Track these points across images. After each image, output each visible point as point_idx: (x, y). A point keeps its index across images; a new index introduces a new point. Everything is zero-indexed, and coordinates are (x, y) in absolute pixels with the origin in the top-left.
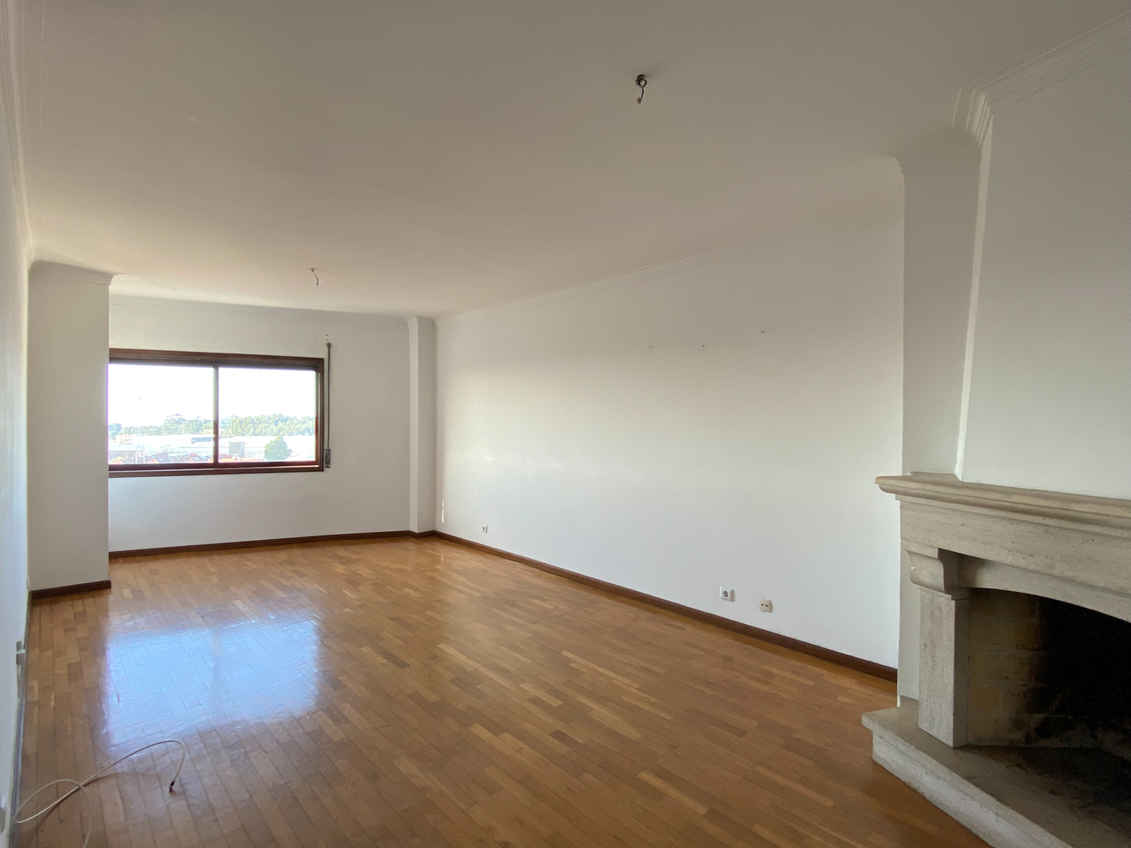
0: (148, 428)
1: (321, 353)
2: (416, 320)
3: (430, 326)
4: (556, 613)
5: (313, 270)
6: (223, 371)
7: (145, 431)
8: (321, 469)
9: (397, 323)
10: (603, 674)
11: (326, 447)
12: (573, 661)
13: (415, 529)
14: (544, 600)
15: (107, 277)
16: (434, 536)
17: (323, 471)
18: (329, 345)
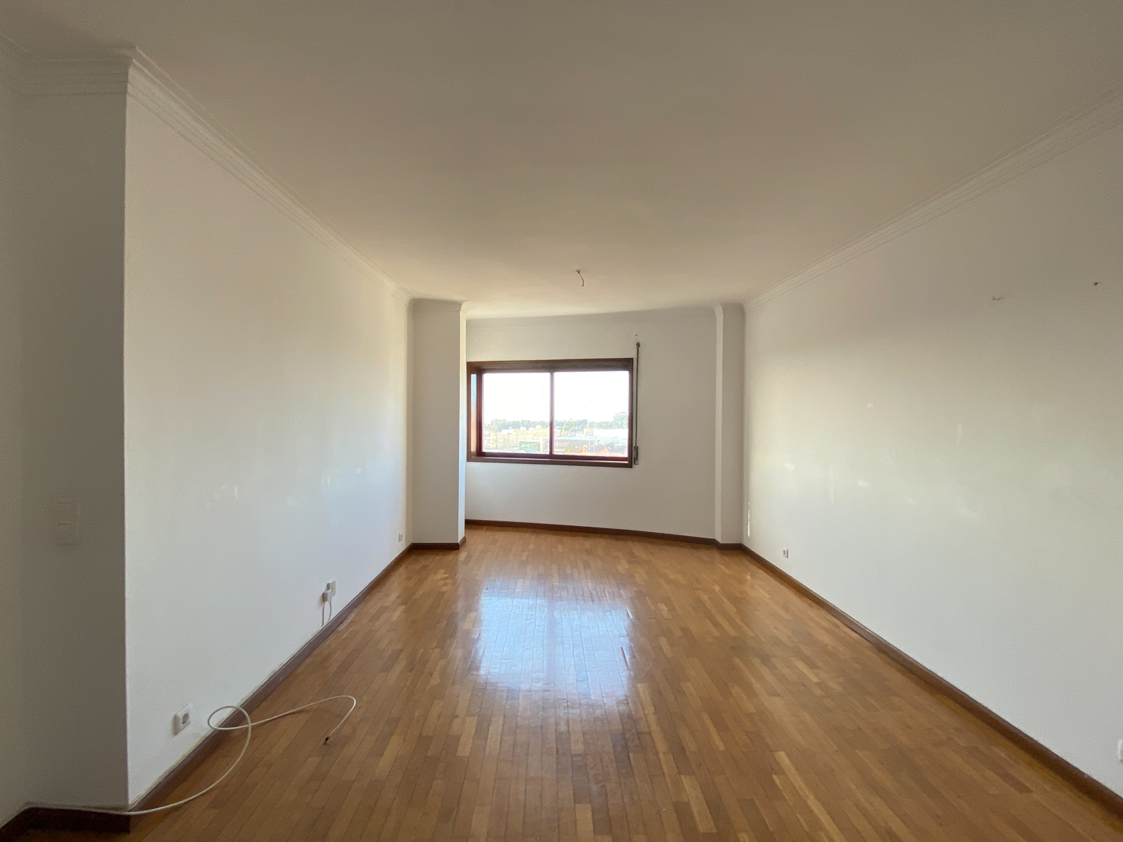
0: (604, 423)
1: (631, 354)
2: (720, 308)
3: (737, 313)
4: (818, 692)
5: (579, 272)
6: (558, 375)
7: (602, 425)
8: (630, 466)
9: (703, 313)
10: (811, 812)
11: (634, 445)
12: (782, 772)
13: (720, 540)
14: (812, 665)
15: (456, 305)
16: (739, 550)
17: (631, 467)
18: (638, 345)
